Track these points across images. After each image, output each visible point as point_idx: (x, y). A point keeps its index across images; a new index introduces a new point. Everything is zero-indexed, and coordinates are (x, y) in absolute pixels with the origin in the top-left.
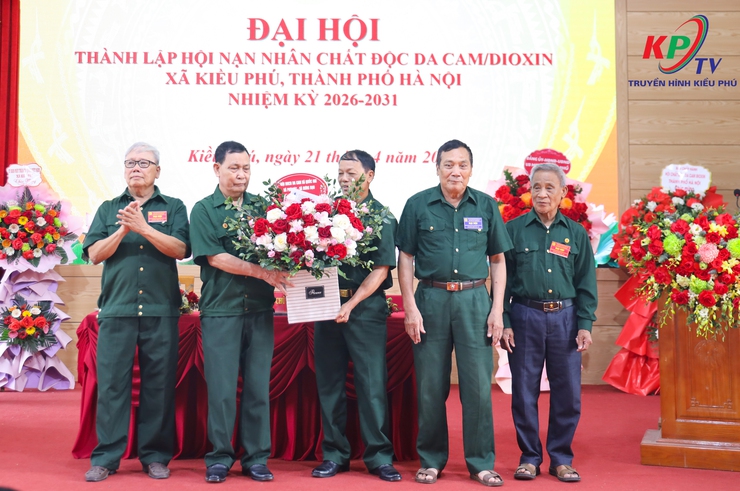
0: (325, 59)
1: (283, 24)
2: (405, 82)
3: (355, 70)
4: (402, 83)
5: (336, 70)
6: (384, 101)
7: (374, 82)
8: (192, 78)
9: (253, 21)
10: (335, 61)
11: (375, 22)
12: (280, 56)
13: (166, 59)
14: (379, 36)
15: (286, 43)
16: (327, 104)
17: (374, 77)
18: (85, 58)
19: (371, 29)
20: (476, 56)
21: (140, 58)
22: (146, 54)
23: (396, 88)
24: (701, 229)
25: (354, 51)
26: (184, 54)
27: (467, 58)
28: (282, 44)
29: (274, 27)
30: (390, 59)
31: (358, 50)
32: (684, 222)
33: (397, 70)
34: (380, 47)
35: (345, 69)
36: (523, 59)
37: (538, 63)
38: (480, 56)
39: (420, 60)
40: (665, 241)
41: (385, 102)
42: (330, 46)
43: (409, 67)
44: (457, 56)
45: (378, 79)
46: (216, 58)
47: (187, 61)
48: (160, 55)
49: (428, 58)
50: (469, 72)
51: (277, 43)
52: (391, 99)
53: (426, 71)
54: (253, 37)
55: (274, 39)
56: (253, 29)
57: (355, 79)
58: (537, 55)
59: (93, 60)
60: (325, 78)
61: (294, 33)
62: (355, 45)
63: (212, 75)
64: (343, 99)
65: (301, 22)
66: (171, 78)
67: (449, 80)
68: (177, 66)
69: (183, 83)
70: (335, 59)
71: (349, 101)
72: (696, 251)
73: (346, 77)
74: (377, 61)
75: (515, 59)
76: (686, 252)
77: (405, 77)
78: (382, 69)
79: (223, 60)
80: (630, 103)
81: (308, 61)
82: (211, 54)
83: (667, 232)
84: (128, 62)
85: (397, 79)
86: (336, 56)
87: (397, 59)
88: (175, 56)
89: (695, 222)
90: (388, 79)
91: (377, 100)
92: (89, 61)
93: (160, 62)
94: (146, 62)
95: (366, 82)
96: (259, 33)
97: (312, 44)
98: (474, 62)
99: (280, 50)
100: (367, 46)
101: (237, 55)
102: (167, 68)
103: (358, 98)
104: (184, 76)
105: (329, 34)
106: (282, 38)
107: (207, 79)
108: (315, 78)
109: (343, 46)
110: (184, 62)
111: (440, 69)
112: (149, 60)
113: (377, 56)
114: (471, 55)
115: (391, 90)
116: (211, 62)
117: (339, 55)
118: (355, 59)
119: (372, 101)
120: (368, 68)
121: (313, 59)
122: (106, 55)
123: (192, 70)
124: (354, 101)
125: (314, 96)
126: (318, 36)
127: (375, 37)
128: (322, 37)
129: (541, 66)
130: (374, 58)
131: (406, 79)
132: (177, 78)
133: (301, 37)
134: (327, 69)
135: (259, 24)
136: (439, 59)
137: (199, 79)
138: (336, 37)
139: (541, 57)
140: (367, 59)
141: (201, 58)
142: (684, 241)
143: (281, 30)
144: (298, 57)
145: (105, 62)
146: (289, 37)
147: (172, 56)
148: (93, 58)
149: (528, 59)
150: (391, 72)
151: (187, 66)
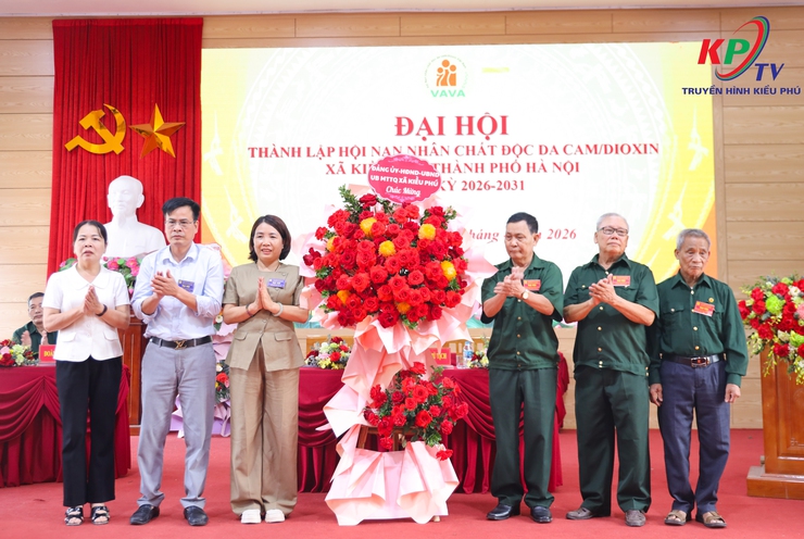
0: (462, 151)
1: (425, 122)
2: (531, 170)
3: (487, 160)
4: (528, 171)
5: (471, 160)
6: (512, 186)
7: (504, 170)
8: (348, 169)
9: (399, 119)
10: (471, 153)
11: (504, 118)
12: (423, 149)
13: (326, 152)
14: (508, 130)
15: (428, 137)
16: (464, 189)
17: (504, 165)
18: (257, 152)
19: (501, 125)
20: (592, 147)
21: (304, 152)
22: (308, 149)
23: (523, 175)
24: (799, 291)
25: (486, 144)
26: (341, 148)
27: (584, 149)
28: (424, 139)
29: (417, 124)
30: (517, 150)
31: (490, 142)
32: (784, 285)
33: (523, 160)
34: (509, 140)
35: (479, 159)
36: (633, 149)
37: (645, 152)
38: (595, 146)
39: (544, 150)
40: (767, 301)
41: (514, 187)
42: (466, 140)
43: (534, 157)
44: (576, 147)
45: (507, 168)
46: (369, 151)
47: (344, 154)
48: (321, 149)
49: (550, 149)
50: (586, 160)
51: (420, 138)
52: (519, 184)
53: (549, 159)
54: (399, 133)
55: (418, 134)
56: (399, 126)
57: (487, 168)
58: (645, 146)
59: (263, 155)
60: (462, 167)
61: (435, 128)
62: (487, 138)
63: (365, 166)
64: (477, 185)
65: (441, 119)
66: (330, 169)
67: (569, 167)
68: (335, 159)
69: (341, 173)
70: (470, 150)
71: (482, 187)
72: (795, 310)
73: (479, 166)
74: (506, 152)
75: (626, 149)
76: (787, 311)
77: (531, 165)
78: (510, 159)
79: (375, 153)
80: (727, 185)
81: (447, 152)
82: (364, 148)
83: (769, 294)
84: (293, 155)
85: (524, 168)
86: (471, 148)
87: (524, 150)
88: (334, 150)
89: (794, 285)
90: (516, 167)
91: (507, 185)
92: (260, 156)
93: (320, 156)
94: (308, 155)
95: (497, 170)
96: (405, 130)
97: (450, 138)
98: (591, 151)
99: (423, 144)
100: (498, 139)
101: (387, 149)
102: (326, 160)
103: (490, 184)
104: (341, 167)
105: (465, 130)
106: (424, 133)
107: (361, 169)
108: (453, 167)
109: (477, 139)
110: (341, 155)
111: (561, 159)
112: (312, 154)
113: (506, 148)
114: (588, 146)
115: (518, 177)
116: (364, 155)
117: (473, 147)
118: (488, 151)
119: (502, 186)
120: (499, 158)
121: (452, 151)
122: (274, 150)
123: (348, 161)
124: (487, 186)
125: (452, 183)
126: (456, 131)
127: (504, 132)
128: (459, 132)
129: (648, 155)
130: (503, 150)
131: (531, 168)
132: (335, 169)
133: (441, 132)
134: (464, 159)
135: (405, 122)
136: (560, 150)
137: (354, 169)
138: (471, 132)
139: (648, 147)
140: (498, 151)
141: (355, 152)
142: (784, 301)
143: (424, 127)
144: (439, 150)
145: (274, 156)
146: (430, 133)
147: (331, 150)
148: (263, 152)
149: (637, 149)
150: (519, 161)
151: (344, 158)
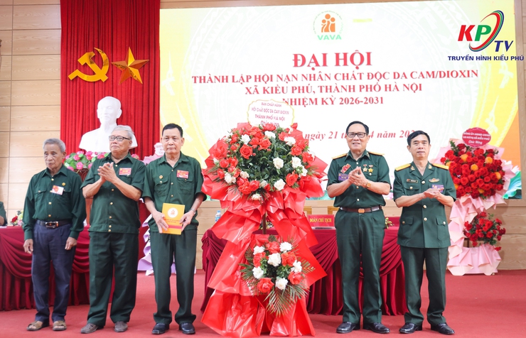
0: (340, 77)
1: (314, 57)
2: (388, 89)
3: (357, 83)
4: (386, 90)
5: (346, 83)
6: (375, 101)
7: (369, 90)
8: (261, 90)
9: (296, 56)
10: (346, 78)
11: (369, 54)
12: (312, 76)
13: (245, 79)
14: (371, 62)
15: (316, 68)
16: (341, 104)
17: (369, 87)
18: (198, 80)
19: (367, 59)
20: (430, 73)
21: (230, 79)
22: (233, 77)
23: (382, 93)
25: (356, 72)
26: (256, 76)
27: (425, 74)
28: (313, 69)
29: (308, 59)
30: (378, 76)
31: (359, 71)
33: (382, 82)
34: (372, 69)
35: (351, 82)
36: (460, 74)
37: (469, 76)
38: (433, 72)
39: (397, 76)
41: (376, 102)
42: (342, 69)
43: (390, 80)
44: (419, 73)
45: (372, 88)
46: (275, 78)
47: (258, 80)
48: (242, 77)
49: (401, 74)
50: (427, 83)
51: (310, 68)
52: (380, 100)
53: (400, 82)
54: (296, 65)
55: (309, 66)
56: (296, 60)
57: (357, 88)
58: (468, 71)
59: (203, 81)
60: (340, 88)
61: (321, 62)
62: (357, 68)
63: (272, 88)
64: (350, 101)
65: (325, 55)
66: (249, 91)
67: (414, 87)
68: (251, 83)
69: (256, 93)
70: (346, 77)
71: (354, 102)
73: (352, 87)
74: (370, 77)
75: (454, 74)
77: (388, 86)
78: (373, 82)
79: (279, 79)
81: (329, 78)
82: (271, 76)
84: (223, 81)
85: (383, 88)
86: (346, 75)
87: (383, 76)
88: (251, 77)
90: (377, 88)
91: (371, 100)
92: (200, 82)
93: (241, 81)
94: (233, 81)
95: (364, 90)
96: (300, 63)
97: (331, 68)
98: (430, 76)
99: (312, 73)
100: (364, 68)
101: (287, 76)
102: (246, 84)
103: (359, 99)
104: (256, 89)
105: (341, 62)
106: (313, 65)
107: (269, 90)
108: (333, 88)
109: (350, 69)
110: (256, 81)
111: (409, 81)
112: (235, 81)
113: (370, 75)
114: (428, 72)
115: (379, 95)
116: (272, 80)
117: (348, 74)
118: (357, 77)
119: (368, 101)
120: (365, 82)
121: (332, 77)
122: (210, 78)
123: (261, 85)
124: (357, 101)
125: (333, 99)
126: (335, 63)
127: (369, 63)
128: (338, 64)
129: (470, 78)
130: (368, 76)
131: (388, 88)
132: (252, 91)
133: (325, 64)
134: (341, 83)
135: (300, 57)
136: (408, 75)
137: (265, 90)
138: (345, 64)
139: (471, 72)
140: (365, 76)
141: (266, 78)
143: (313, 61)
144: (323, 76)
145: (210, 82)
146: (317, 65)
147: (249, 78)
148: (202, 80)
149: (462, 74)
150: (379, 83)
151: (258, 83)
